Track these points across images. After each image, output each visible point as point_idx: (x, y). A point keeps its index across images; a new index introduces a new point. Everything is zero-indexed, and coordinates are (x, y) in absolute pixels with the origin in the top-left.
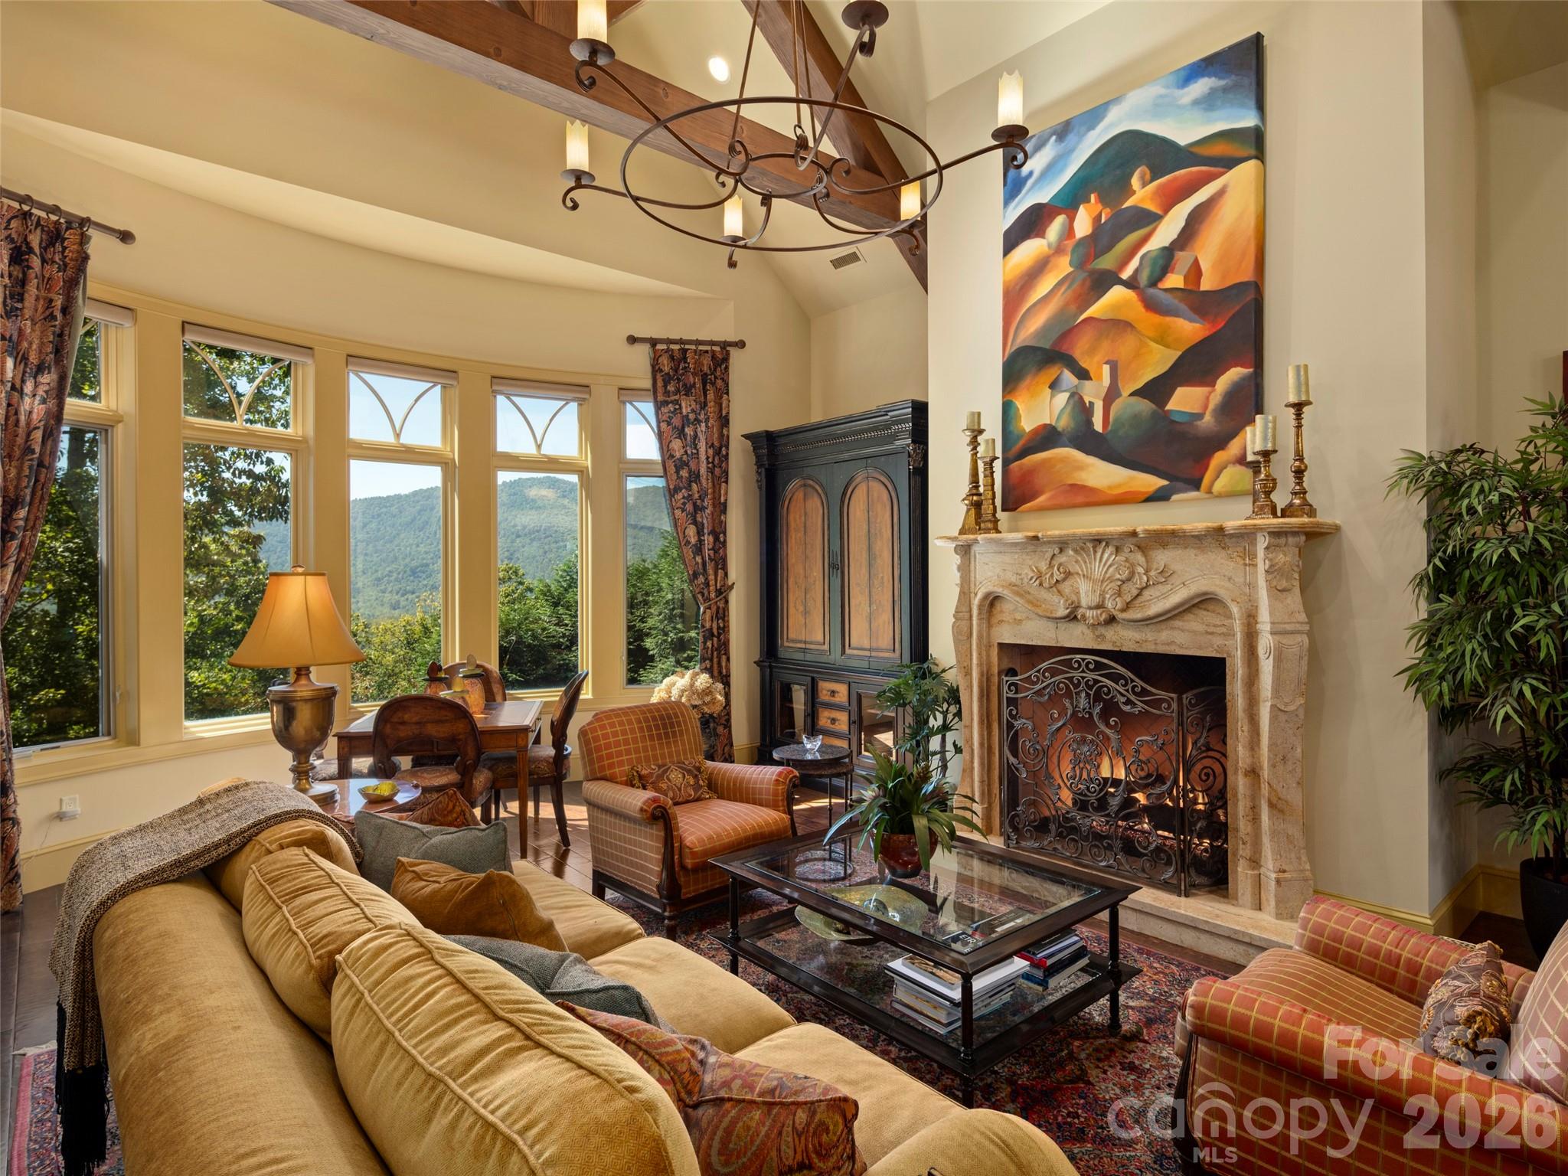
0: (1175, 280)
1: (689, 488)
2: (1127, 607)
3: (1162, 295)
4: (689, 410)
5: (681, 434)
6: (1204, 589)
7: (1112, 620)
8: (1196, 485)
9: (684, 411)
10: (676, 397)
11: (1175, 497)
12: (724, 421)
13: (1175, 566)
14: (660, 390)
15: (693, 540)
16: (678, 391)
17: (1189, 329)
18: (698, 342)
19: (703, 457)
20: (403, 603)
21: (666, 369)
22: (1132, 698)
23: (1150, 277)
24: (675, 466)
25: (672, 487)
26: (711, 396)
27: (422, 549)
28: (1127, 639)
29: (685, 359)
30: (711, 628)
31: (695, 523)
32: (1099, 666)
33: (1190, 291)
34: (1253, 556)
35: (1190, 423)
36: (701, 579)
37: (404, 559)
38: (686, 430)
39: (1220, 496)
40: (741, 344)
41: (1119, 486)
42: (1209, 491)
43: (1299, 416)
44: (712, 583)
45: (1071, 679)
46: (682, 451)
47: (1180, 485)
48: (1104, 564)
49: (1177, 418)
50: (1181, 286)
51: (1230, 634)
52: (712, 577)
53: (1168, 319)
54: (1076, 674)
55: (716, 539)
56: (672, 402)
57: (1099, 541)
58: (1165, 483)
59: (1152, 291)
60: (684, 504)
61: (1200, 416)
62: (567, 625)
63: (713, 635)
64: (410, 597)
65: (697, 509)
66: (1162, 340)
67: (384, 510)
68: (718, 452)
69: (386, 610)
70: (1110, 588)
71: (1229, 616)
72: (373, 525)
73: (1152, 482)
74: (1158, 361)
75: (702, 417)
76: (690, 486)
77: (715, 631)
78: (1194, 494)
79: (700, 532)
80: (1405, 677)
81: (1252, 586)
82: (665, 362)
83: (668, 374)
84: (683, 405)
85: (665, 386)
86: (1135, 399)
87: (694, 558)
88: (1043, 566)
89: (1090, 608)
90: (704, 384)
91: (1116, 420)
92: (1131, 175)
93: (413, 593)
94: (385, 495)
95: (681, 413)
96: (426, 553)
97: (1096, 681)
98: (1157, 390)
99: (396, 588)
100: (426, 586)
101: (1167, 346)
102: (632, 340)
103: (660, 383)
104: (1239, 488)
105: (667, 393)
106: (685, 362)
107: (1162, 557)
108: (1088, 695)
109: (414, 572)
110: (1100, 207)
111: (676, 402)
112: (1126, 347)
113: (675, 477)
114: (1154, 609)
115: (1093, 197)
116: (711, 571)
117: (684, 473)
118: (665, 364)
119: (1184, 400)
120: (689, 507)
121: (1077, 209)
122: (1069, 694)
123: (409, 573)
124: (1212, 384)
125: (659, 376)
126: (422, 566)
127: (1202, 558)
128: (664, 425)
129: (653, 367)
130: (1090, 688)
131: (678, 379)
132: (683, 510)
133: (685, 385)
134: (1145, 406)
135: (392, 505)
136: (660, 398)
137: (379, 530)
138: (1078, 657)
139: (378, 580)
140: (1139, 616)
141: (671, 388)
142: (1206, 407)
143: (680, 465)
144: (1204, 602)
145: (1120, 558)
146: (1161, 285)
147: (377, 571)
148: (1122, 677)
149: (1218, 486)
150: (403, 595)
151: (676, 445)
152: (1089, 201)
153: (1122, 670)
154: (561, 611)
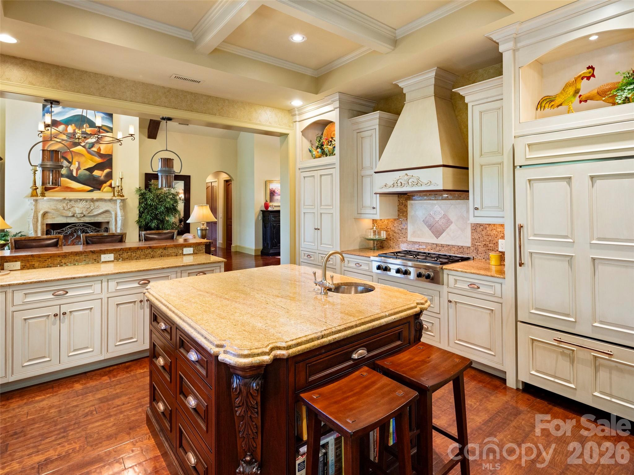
0: (95, 149)
2: (89, 213)
3: (92, 151)
6: (107, 209)
7: (84, 216)
8: (100, 189)
11: (94, 192)
13: (99, 205)
17: (98, 160)
22: (93, 231)
23: (89, 147)
28: (87, 220)
32: (83, 225)
33: (98, 153)
34: (116, 203)
35: (98, 178)
39: (105, 192)
41: (80, 188)
42: (102, 191)
43: (121, 180)
45: (76, 229)
47: (95, 189)
48: (81, 205)
49: (95, 176)
50: (96, 151)
51: (111, 217)
53: (93, 156)
54: (77, 228)
57: (81, 200)
58: (92, 189)
59: (89, 150)
61: (101, 177)
66: (92, 160)
70: (84, 210)
71: (111, 214)
73: (90, 188)
74: (91, 164)
78: (99, 191)
80: (136, 222)
81: (116, 209)
86: (85, 171)
88: (65, 205)
89: (79, 214)
91: (80, 174)
92: (84, 125)
97: (83, 229)
98: (91, 170)
101: (93, 162)
104: (109, 191)
107: (97, 204)
108: (81, 232)
110: (75, 128)
112: (82, 160)
114: (95, 213)
115: (73, 125)
119: (97, 173)
121: (68, 126)
122: (75, 232)
124: (103, 171)
127: (106, 204)
130: (82, 230)
134: (87, 173)
138: (78, 224)
140: (92, 215)
142: (102, 175)
144: (107, 212)
145: (87, 203)
146: (91, 149)
148: (90, 227)
149: (104, 190)
152: (72, 125)
153: (90, 226)
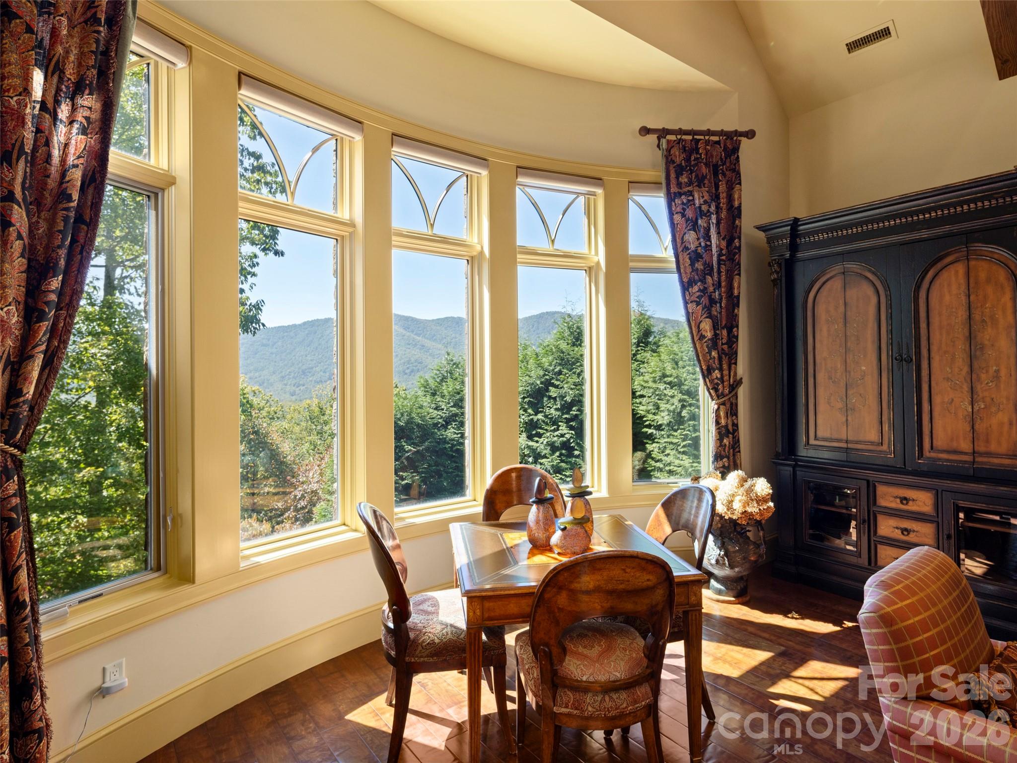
1: (703, 281)
4: (702, 201)
5: (695, 227)
9: (697, 202)
10: (690, 188)
12: (735, 213)
14: (673, 181)
15: (709, 335)
16: (690, 183)
18: (709, 132)
19: (714, 249)
20: (297, 392)
21: (678, 160)
24: (690, 258)
25: (685, 280)
26: (722, 187)
27: (309, 358)
29: (697, 149)
30: (726, 426)
31: (710, 316)
36: (716, 374)
37: (298, 364)
38: (700, 222)
40: (750, 134)
44: (726, 378)
46: (697, 243)
52: (726, 372)
55: (730, 332)
56: (685, 194)
60: (699, 297)
62: (443, 409)
63: (728, 432)
64: (302, 388)
65: (712, 301)
67: (286, 334)
68: (730, 242)
69: (288, 396)
72: (280, 343)
75: (713, 208)
76: (705, 278)
77: (730, 427)
79: (715, 327)
82: (677, 153)
83: (680, 166)
84: (696, 196)
85: (677, 178)
87: (710, 353)
90: (716, 174)
93: (303, 385)
94: (286, 325)
95: (694, 204)
96: (311, 360)
99: (293, 382)
100: (311, 381)
102: (645, 131)
103: (673, 175)
105: (679, 185)
106: (697, 153)
109: (304, 372)
111: (691, 193)
113: (689, 270)
116: (725, 366)
117: (699, 266)
118: (678, 156)
120: (705, 301)
123: (301, 373)
125: (671, 167)
126: (309, 368)
128: (677, 218)
129: (667, 157)
131: (690, 169)
132: (698, 304)
133: (697, 176)
135: (291, 331)
136: (674, 189)
137: (283, 347)
139: (283, 377)
141: (684, 179)
143: (696, 257)
147: (282, 372)
150: (298, 387)
151: (691, 236)
154: (438, 400)
